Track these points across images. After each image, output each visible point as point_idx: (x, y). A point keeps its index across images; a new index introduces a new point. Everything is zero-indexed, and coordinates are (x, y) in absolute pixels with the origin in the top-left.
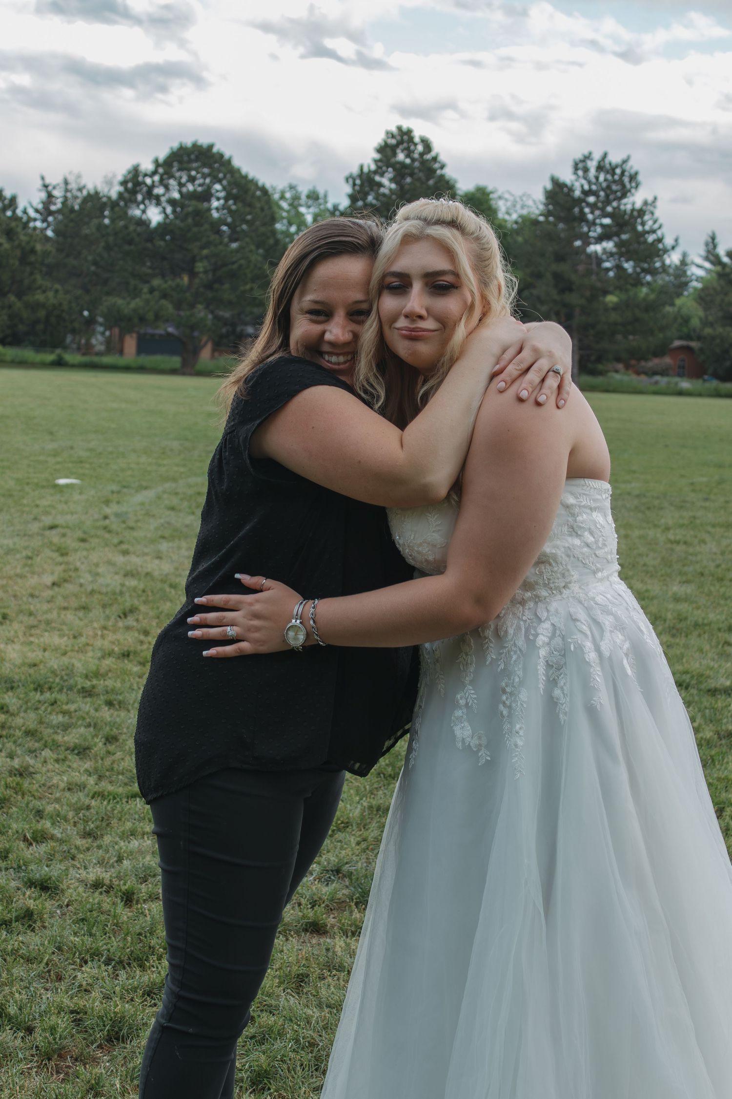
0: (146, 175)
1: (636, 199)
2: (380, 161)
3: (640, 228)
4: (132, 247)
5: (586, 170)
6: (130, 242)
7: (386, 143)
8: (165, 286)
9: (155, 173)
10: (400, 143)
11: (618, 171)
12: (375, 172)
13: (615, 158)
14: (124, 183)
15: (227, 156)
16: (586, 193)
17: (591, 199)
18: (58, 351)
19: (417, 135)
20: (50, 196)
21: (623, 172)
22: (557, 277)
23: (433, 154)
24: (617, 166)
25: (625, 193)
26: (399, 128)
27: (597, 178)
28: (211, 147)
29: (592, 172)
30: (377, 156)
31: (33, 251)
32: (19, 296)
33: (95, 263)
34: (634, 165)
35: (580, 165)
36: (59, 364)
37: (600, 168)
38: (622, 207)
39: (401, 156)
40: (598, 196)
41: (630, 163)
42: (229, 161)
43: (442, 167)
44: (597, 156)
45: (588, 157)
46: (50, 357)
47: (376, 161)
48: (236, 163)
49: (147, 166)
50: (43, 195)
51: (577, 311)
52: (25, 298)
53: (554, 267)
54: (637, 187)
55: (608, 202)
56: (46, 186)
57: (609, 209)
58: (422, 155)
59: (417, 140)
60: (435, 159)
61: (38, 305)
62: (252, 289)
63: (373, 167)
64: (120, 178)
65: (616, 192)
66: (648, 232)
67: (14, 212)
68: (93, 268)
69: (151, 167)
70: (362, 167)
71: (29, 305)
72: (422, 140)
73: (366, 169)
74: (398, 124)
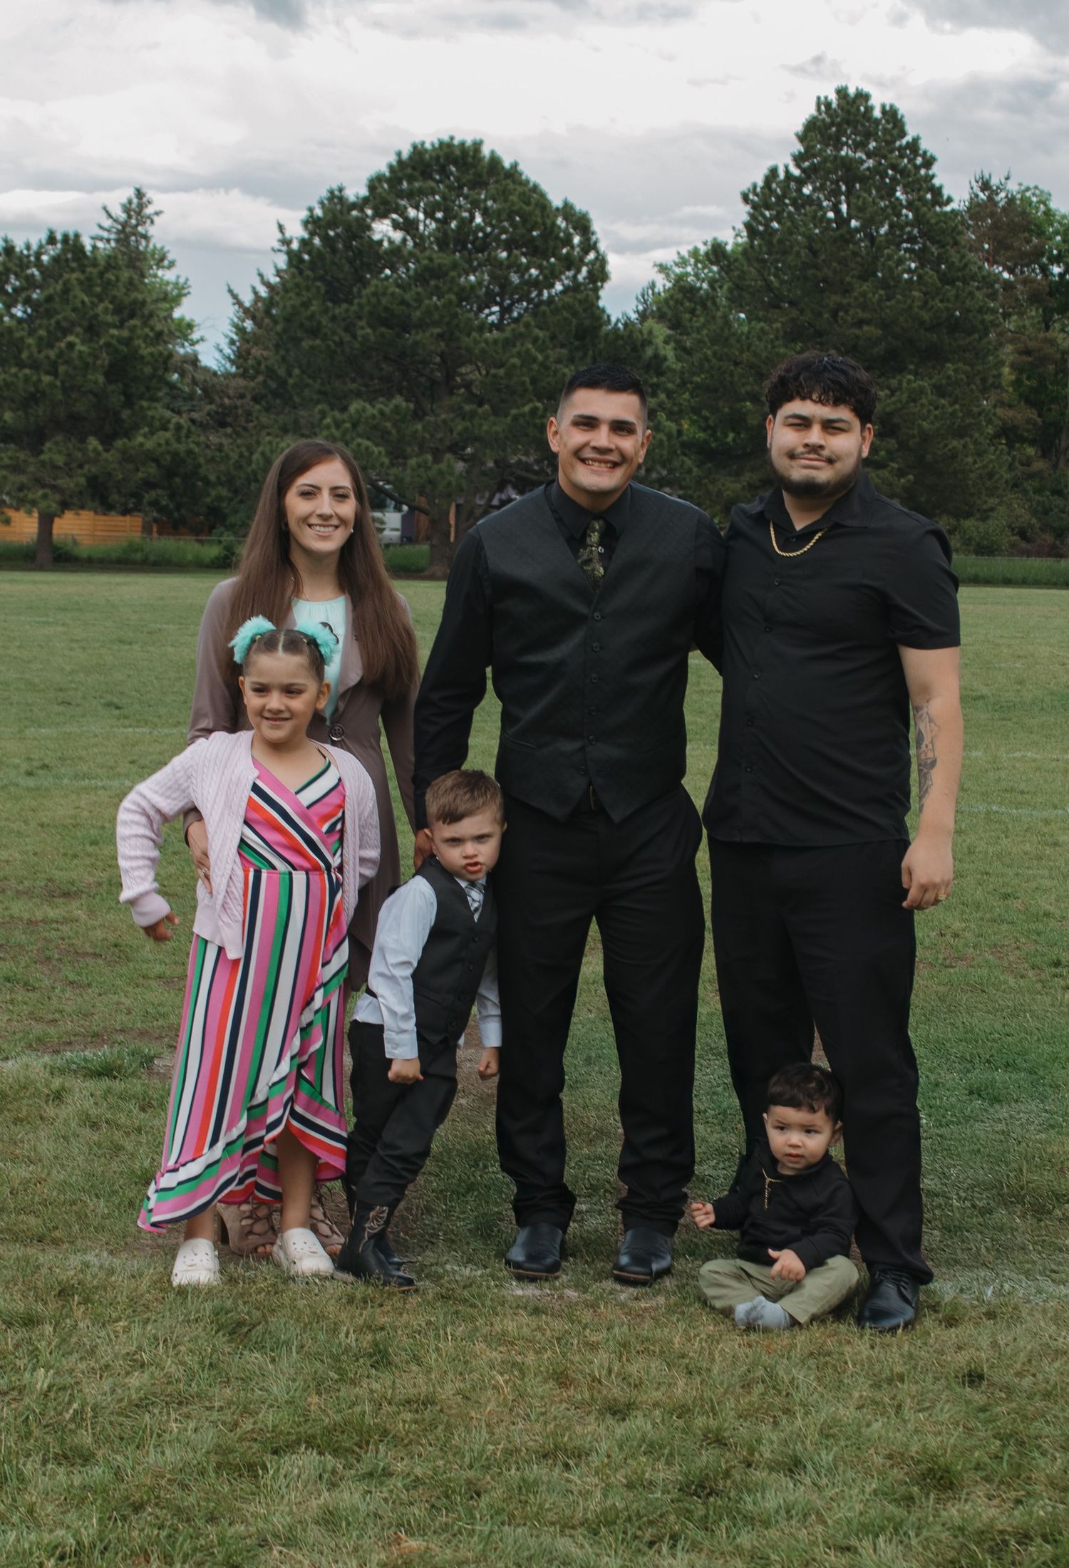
0: (354, 206)
2: (805, 156)
4: (318, 342)
6: (314, 332)
7: (814, 120)
8: (373, 412)
9: (366, 201)
10: (849, 117)
12: (801, 180)
14: (314, 221)
15: (507, 165)
19: (876, 104)
23: (908, 138)
26: (842, 92)
28: (477, 146)
30: (798, 147)
31: (135, 356)
32: (107, 441)
39: (845, 149)
43: (928, 162)
46: (213, 551)
47: (798, 159)
49: (356, 190)
52: (119, 443)
58: (888, 140)
59: (877, 113)
62: (534, 411)
63: (794, 170)
64: (308, 213)
69: (364, 192)
70: (773, 172)
71: (126, 457)
72: (884, 112)
73: (782, 175)
74: (841, 83)
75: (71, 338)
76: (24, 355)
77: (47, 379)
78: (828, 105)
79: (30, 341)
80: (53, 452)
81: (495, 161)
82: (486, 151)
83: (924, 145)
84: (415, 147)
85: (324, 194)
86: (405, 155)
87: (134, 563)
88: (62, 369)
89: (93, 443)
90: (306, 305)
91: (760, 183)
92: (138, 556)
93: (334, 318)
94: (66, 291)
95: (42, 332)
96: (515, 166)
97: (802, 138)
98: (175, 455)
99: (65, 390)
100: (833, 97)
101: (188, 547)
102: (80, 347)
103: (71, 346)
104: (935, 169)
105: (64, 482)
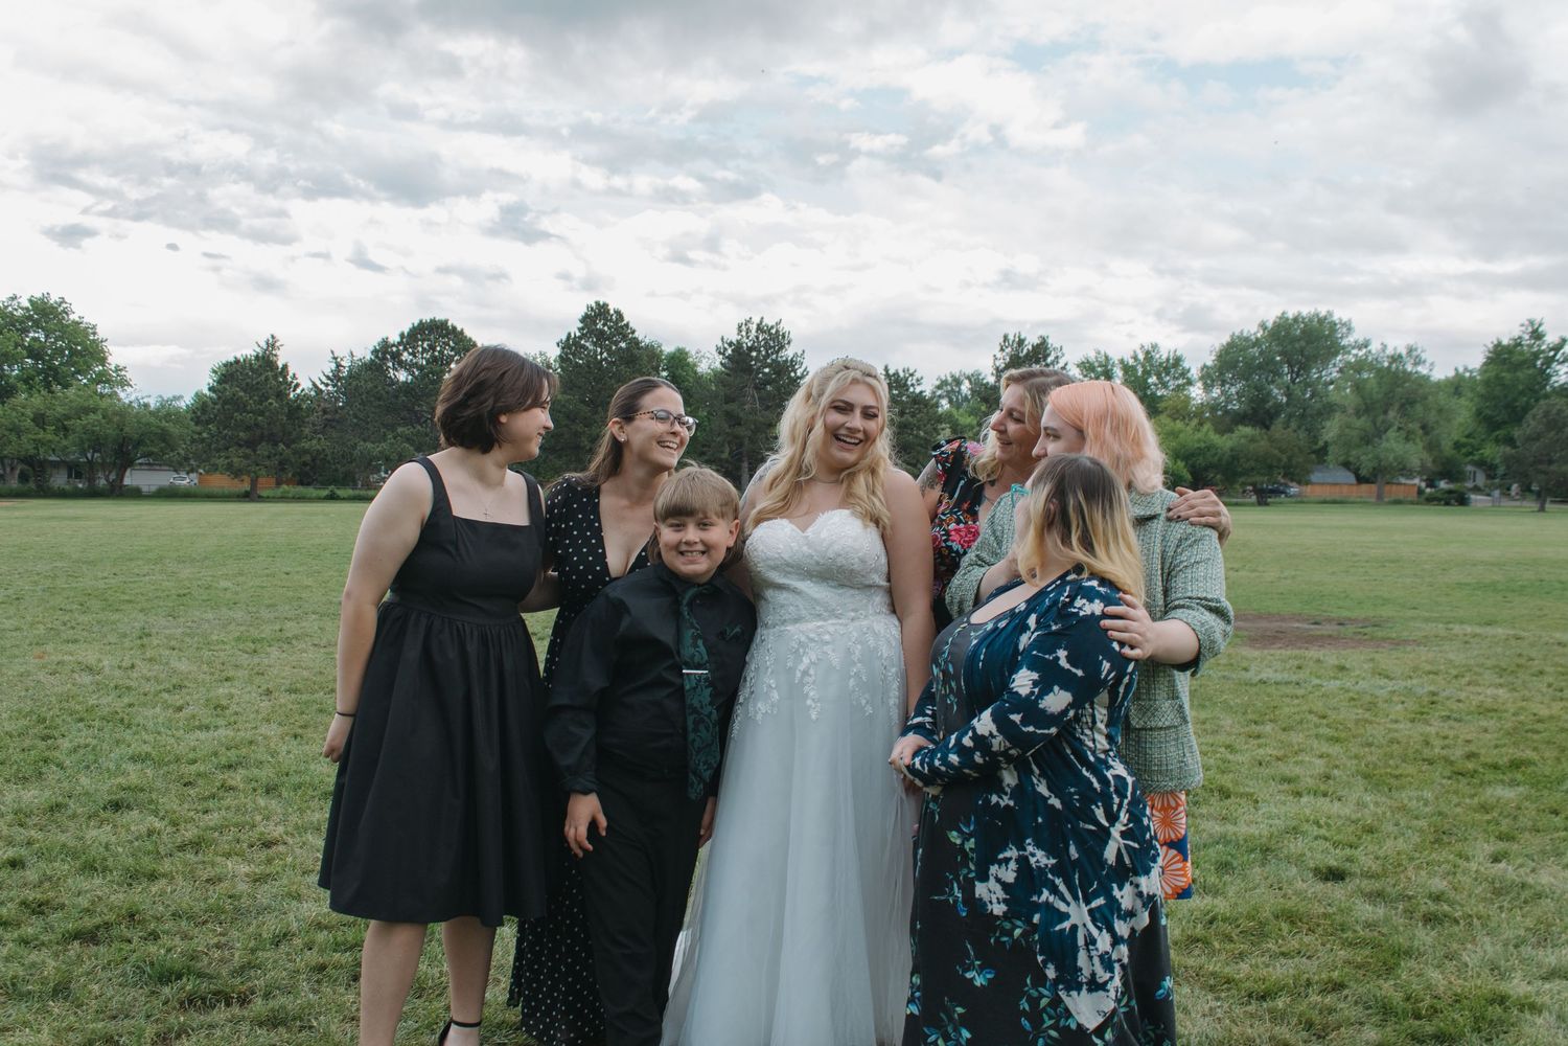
0: (393, 345)
1: (789, 353)
2: (583, 329)
3: (793, 374)
4: (381, 403)
5: (748, 331)
6: (379, 399)
7: (586, 314)
8: (407, 432)
9: (399, 344)
10: (600, 314)
11: (773, 331)
12: (580, 338)
13: (769, 321)
14: (375, 352)
15: (459, 329)
16: (751, 349)
17: (754, 354)
18: (331, 488)
19: (611, 309)
20: (338, 365)
21: (777, 331)
22: (729, 415)
23: (625, 322)
24: (772, 327)
25: (782, 347)
26: (597, 303)
27: (757, 338)
28: (447, 321)
29: (753, 333)
30: (581, 325)
32: (288, 446)
33: (356, 416)
34: (785, 327)
35: (744, 327)
36: (332, 497)
37: (759, 328)
38: (779, 359)
39: (599, 326)
40: (760, 351)
41: (781, 326)
42: (462, 332)
43: (633, 332)
44: (756, 320)
45: (748, 322)
46: (325, 493)
47: (579, 329)
48: (468, 333)
49: (395, 338)
50: (333, 366)
51: (746, 441)
52: (293, 446)
53: (726, 407)
54: (789, 343)
55: (768, 355)
56: (335, 358)
57: (769, 361)
58: (616, 323)
59: (612, 312)
60: (627, 325)
61: (306, 452)
63: (578, 334)
64: (372, 348)
65: (774, 347)
66: (798, 378)
67: (285, 377)
68: (355, 421)
69: (398, 339)
70: (569, 334)
71: (295, 452)
72: (615, 312)
73: (573, 336)
74: (598, 299)
75: (270, 401)
76: (249, 408)
77: (260, 418)
78: (592, 308)
79: (251, 402)
80: (264, 449)
81: (454, 328)
82: (449, 324)
83: (631, 325)
84: (421, 321)
85: (380, 340)
86: (416, 325)
87: (288, 498)
88: (267, 414)
89: (281, 446)
90: (376, 387)
91: (564, 338)
92: (290, 495)
93: (387, 393)
94: (267, 379)
95: (256, 398)
96: (462, 330)
97: (582, 321)
98: (318, 451)
99: (269, 424)
100: (594, 305)
101: (311, 491)
102: (275, 404)
103: (271, 404)
104: (636, 335)
105: (267, 463)
